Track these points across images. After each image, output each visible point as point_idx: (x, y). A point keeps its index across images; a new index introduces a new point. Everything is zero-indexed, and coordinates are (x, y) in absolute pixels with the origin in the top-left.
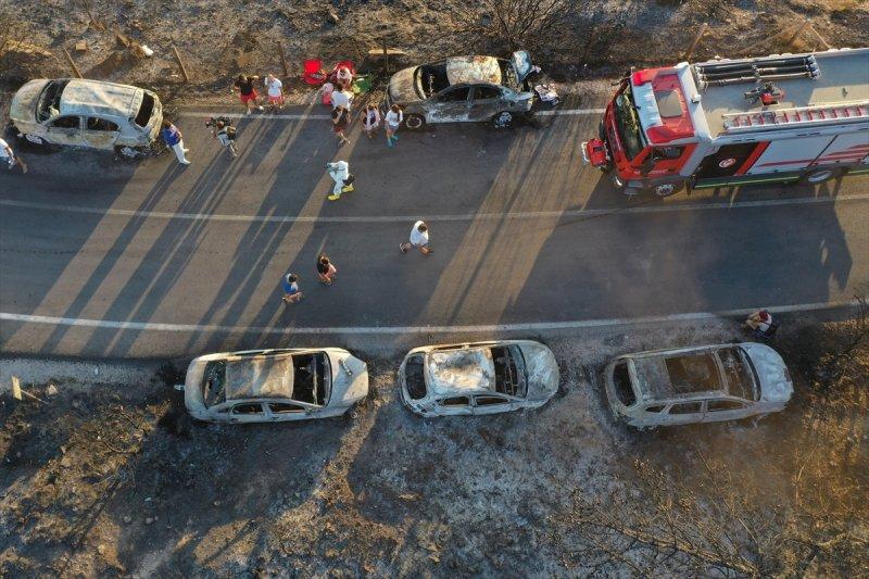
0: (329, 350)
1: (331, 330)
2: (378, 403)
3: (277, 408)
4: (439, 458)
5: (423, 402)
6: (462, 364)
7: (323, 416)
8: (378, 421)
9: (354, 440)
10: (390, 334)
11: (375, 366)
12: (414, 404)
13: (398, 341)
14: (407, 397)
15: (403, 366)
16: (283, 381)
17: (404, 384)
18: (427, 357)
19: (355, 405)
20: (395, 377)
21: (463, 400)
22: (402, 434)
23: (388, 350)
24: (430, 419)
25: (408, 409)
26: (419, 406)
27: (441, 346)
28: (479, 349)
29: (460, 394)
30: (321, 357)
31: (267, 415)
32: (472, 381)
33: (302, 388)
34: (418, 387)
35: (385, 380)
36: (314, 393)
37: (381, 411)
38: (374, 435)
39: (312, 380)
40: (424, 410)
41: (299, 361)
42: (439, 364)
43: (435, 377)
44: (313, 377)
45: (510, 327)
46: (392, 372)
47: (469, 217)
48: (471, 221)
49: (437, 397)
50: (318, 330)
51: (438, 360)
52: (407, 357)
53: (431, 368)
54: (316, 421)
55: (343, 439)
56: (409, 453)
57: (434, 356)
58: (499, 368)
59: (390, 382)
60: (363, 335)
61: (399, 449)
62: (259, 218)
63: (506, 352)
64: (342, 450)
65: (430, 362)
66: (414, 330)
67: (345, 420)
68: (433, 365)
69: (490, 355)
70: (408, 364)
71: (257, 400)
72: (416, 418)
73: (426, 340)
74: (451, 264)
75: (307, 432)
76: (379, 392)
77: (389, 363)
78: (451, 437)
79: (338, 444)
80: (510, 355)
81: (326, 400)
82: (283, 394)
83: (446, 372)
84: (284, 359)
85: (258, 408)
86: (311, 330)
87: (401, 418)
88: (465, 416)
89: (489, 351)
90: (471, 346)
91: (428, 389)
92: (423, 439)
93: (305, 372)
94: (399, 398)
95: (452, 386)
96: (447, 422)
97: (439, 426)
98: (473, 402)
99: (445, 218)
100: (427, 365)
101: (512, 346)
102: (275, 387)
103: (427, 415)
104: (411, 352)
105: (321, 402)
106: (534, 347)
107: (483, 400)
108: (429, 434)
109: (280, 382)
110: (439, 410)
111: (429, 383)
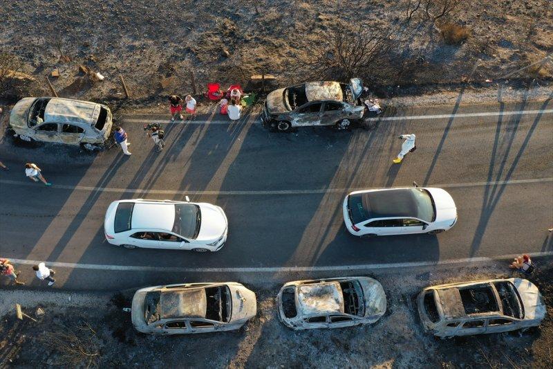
0: (234, 287)
1: (230, 270)
2: (263, 320)
3: (195, 324)
4: (306, 359)
5: (294, 320)
6: (321, 294)
7: (226, 329)
8: (263, 333)
9: (247, 347)
10: (269, 273)
11: (261, 293)
12: (289, 321)
13: (276, 277)
14: (283, 316)
15: (280, 294)
16: (200, 307)
17: (281, 307)
18: (297, 289)
19: (248, 321)
20: (274, 302)
21: (321, 319)
22: (279, 342)
23: (269, 283)
24: (299, 331)
25: (283, 325)
26: (292, 323)
27: (305, 281)
28: (332, 283)
29: (320, 315)
30: (224, 288)
31: (188, 329)
32: (331, 305)
33: (212, 311)
34: (291, 310)
35: (268, 304)
36: (220, 314)
37: (265, 326)
38: (261, 343)
39: (218, 305)
40: (295, 326)
41: (210, 292)
42: (305, 294)
43: (303, 303)
44: (219, 302)
45: (352, 267)
46: (272, 299)
47: (321, 191)
48: (323, 194)
49: (304, 317)
50: (221, 270)
51: (305, 291)
52: (282, 289)
53: (300, 297)
54: (221, 333)
55: (240, 345)
56: (284, 355)
57: (302, 288)
58: (346, 296)
59: (271, 305)
60: (251, 273)
61: (278, 352)
62: (179, 192)
63: (350, 285)
64: (239, 353)
65: (299, 293)
66: (287, 269)
67: (240, 333)
68: (301, 295)
69: (340, 288)
70: (283, 293)
71: (182, 319)
72: (289, 330)
73: (295, 276)
74: (311, 223)
75: (215, 340)
76: (263, 313)
77: (270, 293)
78: (314, 344)
79: (236, 349)
80: (353, 287)
81: (228, 319)
82: (200, 314)
83: (310, 299)
84: (199, 291)
85: (182, 325)
86: (216, 270)
87: (279, 330)
88: (322, 329)
89: (339, 285)
90: (326, 281)
91: (298, 311)
92: (295, 345)
93: (214, 300)
94: (277, 316)
95: (315, 309)
96: (310, 333)
97: (305, 336)
98: (328, 320)
99: (306, 192)
100: (297, 294)
101: (354, 281)
102: (194, 310)
103: (297, 329)
104: (285, 285)
105: (225, 320)
106: (369, 282)
107: (336, 318)
108: (298, 342)
109: (197, 307)
110: (306, 326)
111: (299, 306)
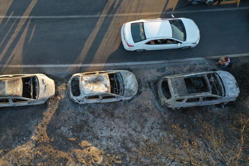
0: (38, 75)
1: (38, 66)
2: (59, 98)
3: (15, 101)
4: (86, 122)
5: (79, 98)
6: (96, 81)
7: (35, 104)
8: (59, 106)
9: (49, 114)
10: (64, 68)
11: (58, 81)
12: (75, 98)
13: (68, 71)
14: (72, 95)
15: (70, 82)
16: (18, 89)
17: (70, 90)
18: (80, 78)
19: (49, 99)
20: (66, 86)
21: (96, 97)
22: (69, 111)
23: (63, 74)
24: (82, 105)
25: (72, 101)
26: (77, 99)
27: (86, 73)
28: (103, 75)
29: (95, 94)
30: (34, 78)
31: (11, 104)
32: (102, 88)
33: (26, 92)
34: (77, 92)
35: (62, 88)
36: (31, 94)
37: (60, 102)
38: (58, 112)
39: (30, 88)
40: (79, 101)
41: (25, 80)
42: (86, 81)
43: (84, 87)
44: (31, 86)
45: (116, 64)
46: (65, 84)
47: (97, 16)
48: (98, 18)
49: (85, 96)
50: (32, 66)
51: (85, 79)
52: (72, 78)
53: (82, 83)
54: (32, 106)
55: (44, 114)
56: (73, 120)
57: (84, 77)
58: (112, 82)
59: (64, 88)
60: (52, 68)
61: (68, 118)
62: (7, 17)
63: (115, 76)
64: (44, 118)
65: (82, 80)
66: (75, 66)
67: (45, 106)
68: (83, 82)
69: (108, 77)
70: (72, 81)
71: (7, 97)
72: (76, 104)
73: (80, 70)
74: (90, 36)
75: (29, 111)
76: (59, 93)
77: (64, 80)
78: (91, 113)
79: (42, 116)
80: (116, 77)
81: (37, 97)
82: (18, 94)
83: (89, 84)
84: (18, 80)
85: (7, 101)
86: (30, 66)
87: (69, 104)
88: (97, 103)
89: (107, 75)
90: (99, 73)
91: (81, 92)
92: (79, 114)
93: (28, 85)
94: (68, 96)
95: (92, 91)
96: (89, 106)
97: (86, 108)
98: (101, 97)
99: (87, 16)
100: (80, 81)
101: (117, 73)
102: (14, 92)
103: (80, 103)
104: (73, 76)
105: (34, 98)
106: (127, 73)
107: (105, 96)
108: (81, 111)
109: (17, 89)
110: (86, 101)
111: (81, 89)
